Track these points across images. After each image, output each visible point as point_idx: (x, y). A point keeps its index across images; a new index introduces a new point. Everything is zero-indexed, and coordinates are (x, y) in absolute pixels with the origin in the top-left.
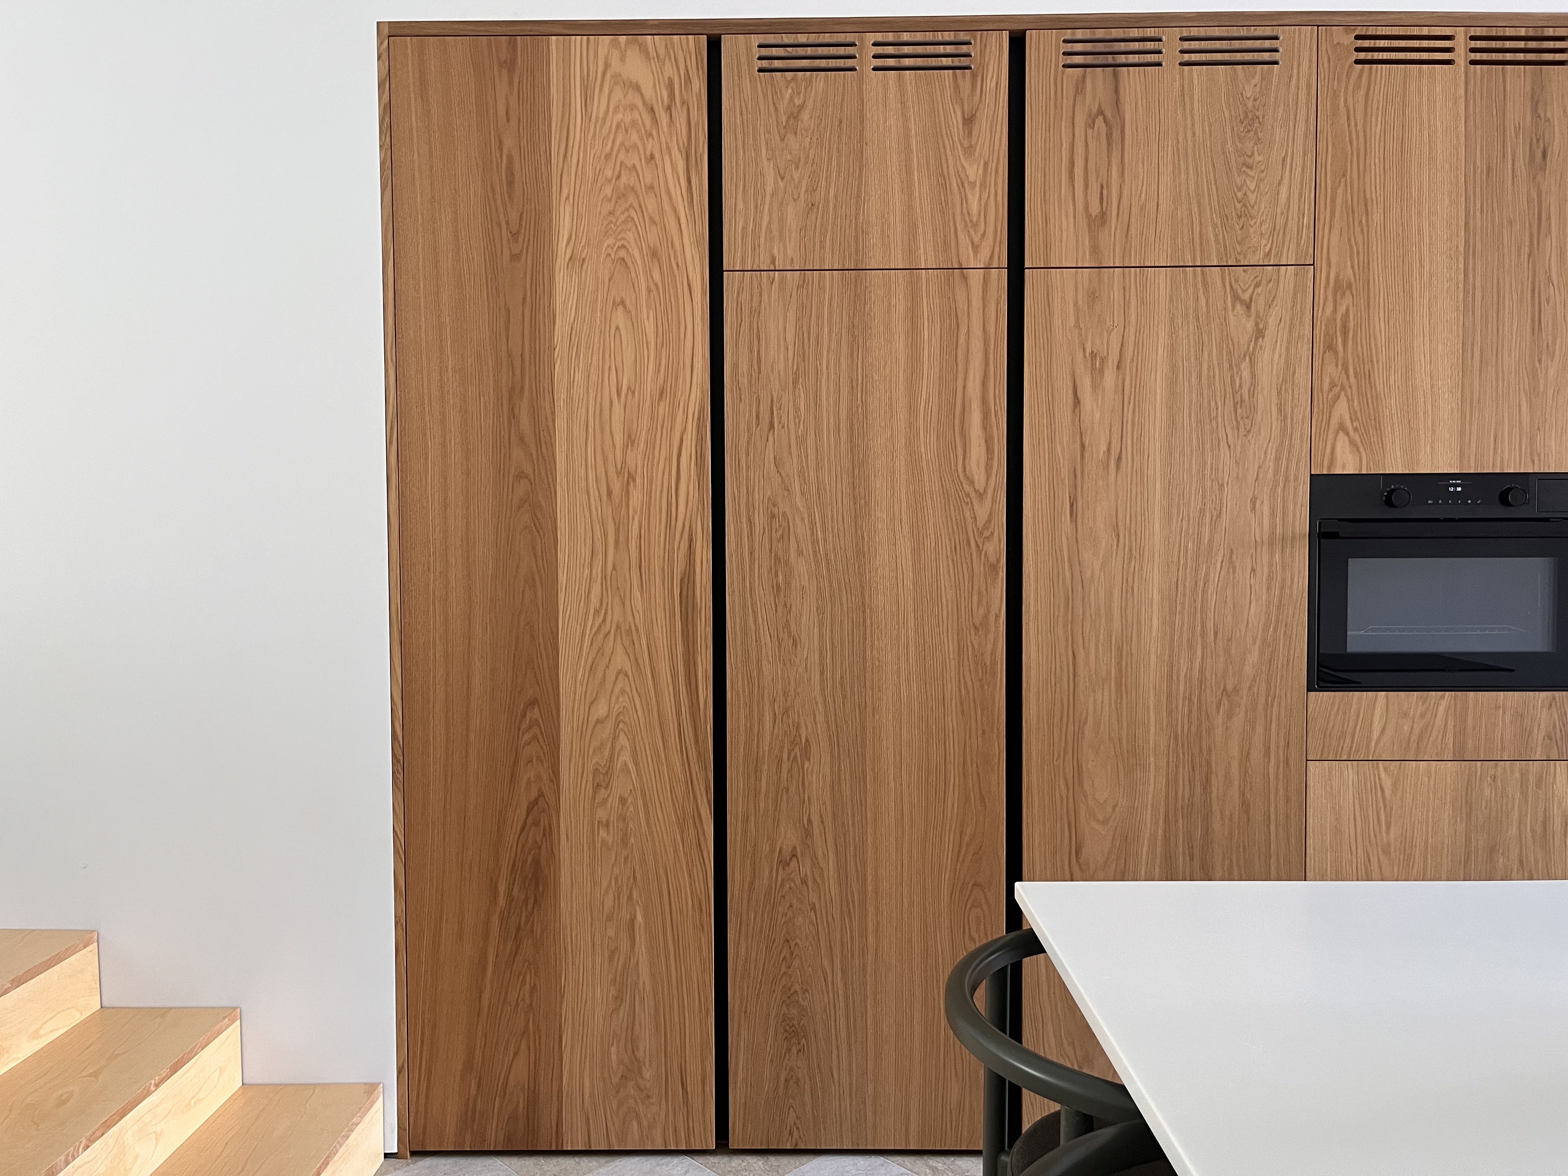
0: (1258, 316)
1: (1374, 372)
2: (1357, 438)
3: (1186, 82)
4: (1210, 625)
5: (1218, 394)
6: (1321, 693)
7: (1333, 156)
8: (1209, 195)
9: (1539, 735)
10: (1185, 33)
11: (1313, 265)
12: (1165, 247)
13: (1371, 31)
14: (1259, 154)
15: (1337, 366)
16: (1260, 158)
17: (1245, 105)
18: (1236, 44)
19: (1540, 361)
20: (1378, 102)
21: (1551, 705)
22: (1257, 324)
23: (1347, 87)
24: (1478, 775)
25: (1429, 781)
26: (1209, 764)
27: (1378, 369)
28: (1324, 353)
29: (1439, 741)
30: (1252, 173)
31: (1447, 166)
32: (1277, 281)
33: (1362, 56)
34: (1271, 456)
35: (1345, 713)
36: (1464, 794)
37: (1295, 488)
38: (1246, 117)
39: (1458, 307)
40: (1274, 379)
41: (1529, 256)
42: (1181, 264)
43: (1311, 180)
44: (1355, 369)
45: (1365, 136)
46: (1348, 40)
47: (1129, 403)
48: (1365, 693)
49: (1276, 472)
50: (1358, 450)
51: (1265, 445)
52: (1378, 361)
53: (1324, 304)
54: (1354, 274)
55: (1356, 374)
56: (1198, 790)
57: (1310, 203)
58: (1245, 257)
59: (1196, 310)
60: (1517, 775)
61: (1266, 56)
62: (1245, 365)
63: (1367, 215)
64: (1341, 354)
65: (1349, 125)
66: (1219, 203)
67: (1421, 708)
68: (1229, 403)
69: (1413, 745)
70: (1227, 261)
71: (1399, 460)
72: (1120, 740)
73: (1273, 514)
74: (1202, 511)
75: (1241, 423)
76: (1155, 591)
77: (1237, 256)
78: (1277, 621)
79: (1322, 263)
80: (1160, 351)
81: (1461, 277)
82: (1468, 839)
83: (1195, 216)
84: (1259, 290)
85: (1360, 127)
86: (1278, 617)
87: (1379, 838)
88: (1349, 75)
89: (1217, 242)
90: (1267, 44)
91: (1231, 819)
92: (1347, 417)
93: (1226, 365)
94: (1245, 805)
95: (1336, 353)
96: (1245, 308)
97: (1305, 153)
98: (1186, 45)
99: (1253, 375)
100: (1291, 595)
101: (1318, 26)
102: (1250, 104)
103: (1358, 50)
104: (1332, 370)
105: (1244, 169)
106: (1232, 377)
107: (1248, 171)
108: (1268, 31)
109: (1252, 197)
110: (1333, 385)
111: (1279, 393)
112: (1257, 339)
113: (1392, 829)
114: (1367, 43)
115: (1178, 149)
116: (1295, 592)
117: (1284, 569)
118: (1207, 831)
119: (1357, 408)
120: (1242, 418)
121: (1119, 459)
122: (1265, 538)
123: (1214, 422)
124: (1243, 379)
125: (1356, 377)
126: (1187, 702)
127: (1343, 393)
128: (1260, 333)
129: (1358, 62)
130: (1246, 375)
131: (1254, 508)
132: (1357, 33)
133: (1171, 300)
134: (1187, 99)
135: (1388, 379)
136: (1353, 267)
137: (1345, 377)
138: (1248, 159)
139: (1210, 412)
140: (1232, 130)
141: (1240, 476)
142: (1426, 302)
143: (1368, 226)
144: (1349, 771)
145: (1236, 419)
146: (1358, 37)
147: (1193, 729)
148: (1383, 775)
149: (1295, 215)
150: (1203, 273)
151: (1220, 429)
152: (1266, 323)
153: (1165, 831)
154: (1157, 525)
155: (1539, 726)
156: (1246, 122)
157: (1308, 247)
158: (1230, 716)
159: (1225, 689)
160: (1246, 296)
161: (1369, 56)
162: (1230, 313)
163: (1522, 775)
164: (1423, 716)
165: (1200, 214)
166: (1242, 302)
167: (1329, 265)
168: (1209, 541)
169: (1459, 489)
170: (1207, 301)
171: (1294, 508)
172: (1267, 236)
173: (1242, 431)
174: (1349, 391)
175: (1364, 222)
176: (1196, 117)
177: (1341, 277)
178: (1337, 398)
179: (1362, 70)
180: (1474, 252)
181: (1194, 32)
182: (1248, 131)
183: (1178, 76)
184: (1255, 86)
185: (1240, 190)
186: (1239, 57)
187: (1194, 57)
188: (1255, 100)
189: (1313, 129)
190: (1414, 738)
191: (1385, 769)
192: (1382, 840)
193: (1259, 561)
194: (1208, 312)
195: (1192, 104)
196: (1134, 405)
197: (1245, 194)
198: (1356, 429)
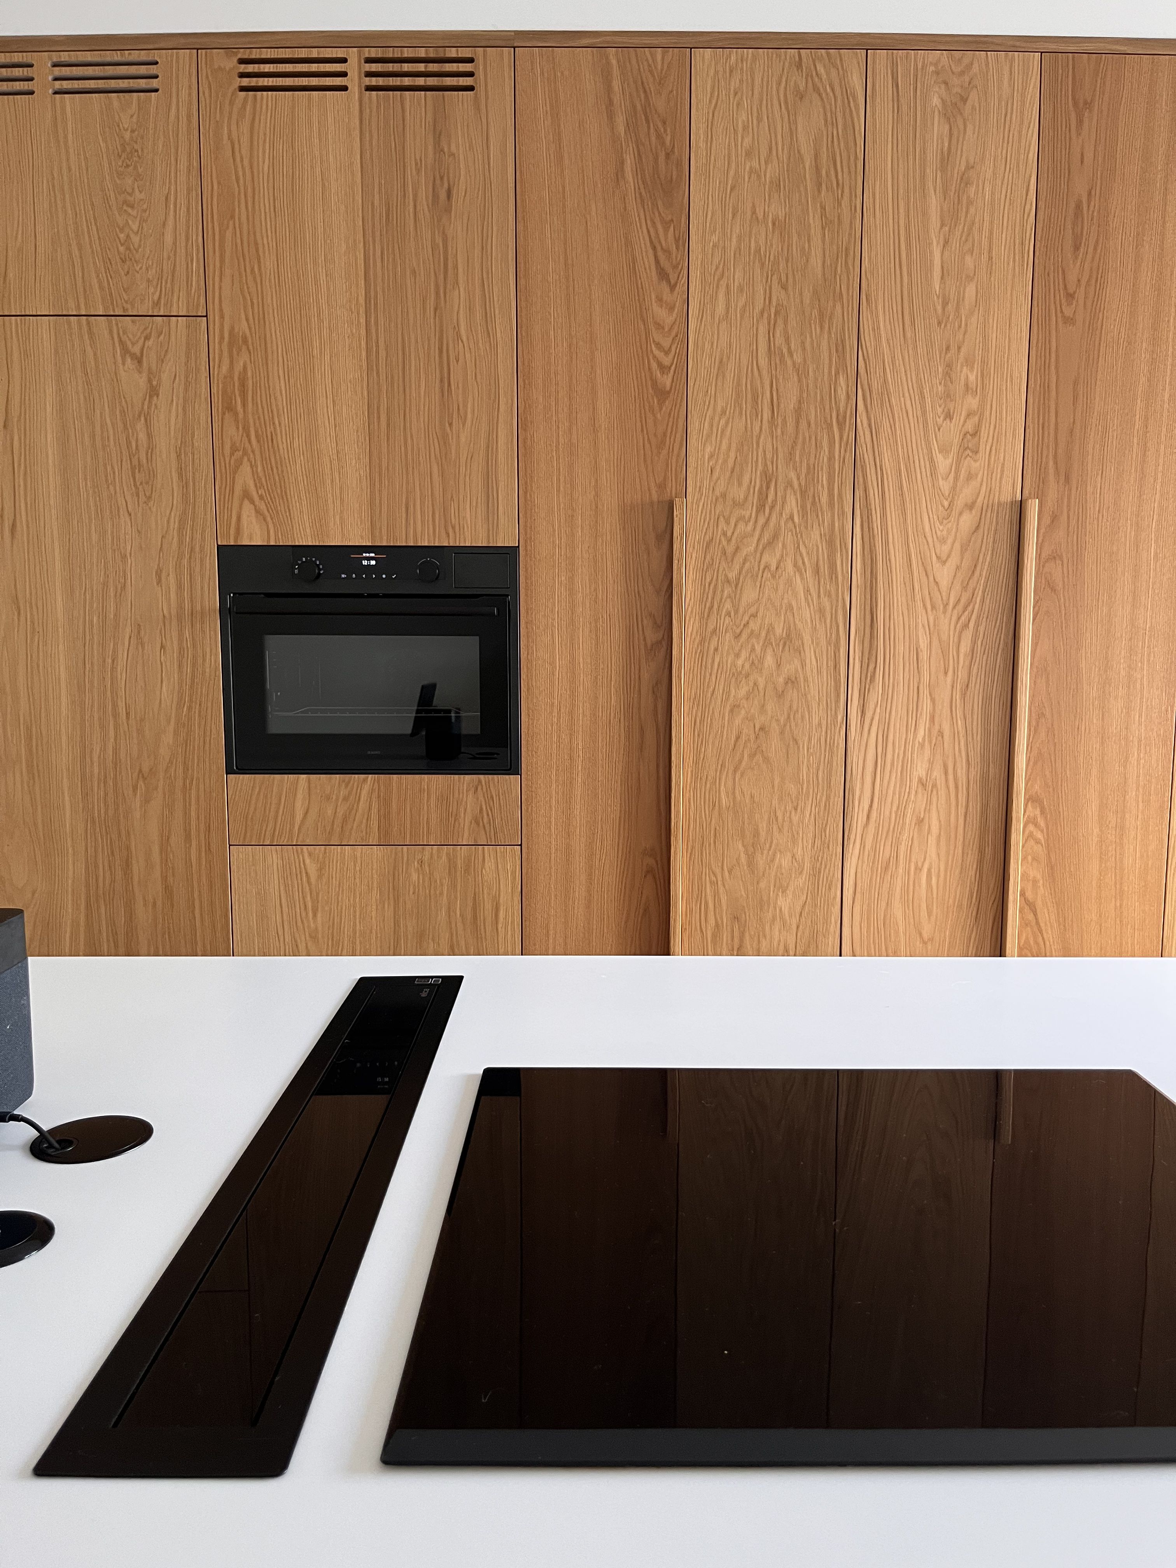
0: (150, 371)
1: (276, 435)
2: (263, 507)
3: (58, 111)
4: (121, 705)
5: (115, 460)
6: (241, 776)
7: (219, 195)
8: (90, 237)
9: (466, 820)
10: (55, 58)
11: (206, 316)
12: (47, 294)
13: (255, 54)
14: (141, 192)
15: (238, 428)
16: (142, 196)
17: (122, 137)
18: (110, 71)
19: (451, 424)
20: (265, 134)
21: (477, 789)
22: (150, 381)
23: (230, 118)
24: (405, 859)
25: (355, 865)
26: (128, 848)
27: (281, 432)
28: (224, 414)
29: (363, 826)
30: (134, 213)
31: (343, 207)
32: (167, 333)
33: (245, 82)
34: (174, 525)
35: (266, 796)
36: (391, 879)
37: (202, 560)
38: (124, 151)
39: (361, 366)
40: (173, 441)
41: (436, 310)
42: (64, 313)
43: (197, 221)
44: (256, 432)
45: (252, 172)
46: (230, 63)
47: (20, 465)
48: (286, 776)
49: (181, 542)
50: (265, 520)
51: (168, 512)
52: (280, 424)
53: (220, 362)
54: (250, 328)
55: (257, 436)
56: (119, 874)
57: (198, 246)
58: (133, 306)
59: (84, 364)
60: (444, 857)
61: (142, 83)
62: (140, 425)
63: (259, 262)
64: (241, 416)
65: (234, 160)
66: (100, 245)
67: (343, 792)
68: (126, 465)
69: (337, 829)
70: (114, 310)
71: (308, 530)
72: (35, 824)
73: (180, 586)
74: (105, 584)
75: (140, 488)
76: (62, 669)
77: (125, 305)
78: (191, 700)
79: (215, 316)
80: (49, 409)
81: (363, 332)
82: (396, 923)
83: (77, 261)
84: (150, 343)
85: (246, 162)
86: (191, 696)
87: (306, 925)
88: (232, 103)
89: (101, 288)
90: (143, 70)
91: (155, 904)
92: (251, 484)
93: (120, 425)
94: (168, 891)
95: (236, 414)
96: (136, 361)
97: (189, 190)
98: (58, 71)
99: (149, 436)
100: (204, 672)
101: (198, 49)
102: (127, 135)
103: (242, 75)
104: (232, 432)
105: (125, 208)
106: (128, 438)
107: (130, 210)
108: (143, 56)
109: (135, 239)
110: (233, 449)
111: (179, 456)
112: (151, 397)
113: (319, 915)
114: (250, 68)
115: (53, 186)
116: (208, 670)
117: (194, 646)
118: (131, 917)
119: (261, 474)
120: (141, 483)
121: (14, 526)
122: (174, 612)
123: (111, 488)
124: (140, 442)
125: (258, 441)
126: (102, 785)
127: (246, 459)
128: (153, 391)
129: (243, 89)
130: (142, 436)
131: (159, 582)
132: (240, 56)
133: (56, 352)
134: (60, 131)
135: (292, 443)
136: (247, 320)
137: (247, 442)
138: (129, 198)
139: (106, 476)
140: (110, 164)
141: (143, 546)
142: (327, 358)
143: (261, 275)
144: (273, 856)
145: (135, 485)
146: (242, 61)
147: (111, 812)
148: (308, 861)
149: (183, 259)
150: (88, 323)
151: (118, 495)
152: (160, 379)
153: (87, 916)
154: (59, 599)
155: (465, 810)
156: (124, 156)
157: (199, 296)
158: (147, 800)
159: (140, 771)
160: (136, 350)
161: (253, 82)
162: (121, 367)
163: (449, 860)
164: (346, 799)
165: (81, 257)
166: (133, 356)
167: (222, 317)
168: (115, 615)
169: (373, 563)
170: (95, 354)
171: (202, 582)
172: (155, 283)
173: (142, 498)
174: (252, 456)
175: (256, 270)
176: (71, 150)
177: (236, 330)
178: (239, 463)
179: (246, 99)
180: (376, 305)
181: (65, 57)
182: (128, 166)
183: (49, 106)
184: (132, 116)
185: (122, 230)
186: (113, 84)
187: (66, 85)
188: (133, 131)
189: (196, 164)
190: (338, 822)
191: (310, 854)
192: (309, 927)
193: (168, 636)
194: (97, 367)
195: (66, 137)
196: (26, 467)
197: (128, 236)
198: (261, 497)
